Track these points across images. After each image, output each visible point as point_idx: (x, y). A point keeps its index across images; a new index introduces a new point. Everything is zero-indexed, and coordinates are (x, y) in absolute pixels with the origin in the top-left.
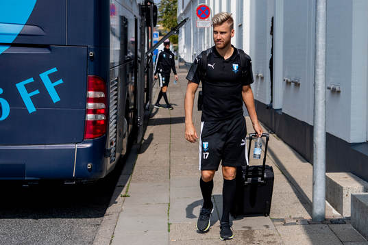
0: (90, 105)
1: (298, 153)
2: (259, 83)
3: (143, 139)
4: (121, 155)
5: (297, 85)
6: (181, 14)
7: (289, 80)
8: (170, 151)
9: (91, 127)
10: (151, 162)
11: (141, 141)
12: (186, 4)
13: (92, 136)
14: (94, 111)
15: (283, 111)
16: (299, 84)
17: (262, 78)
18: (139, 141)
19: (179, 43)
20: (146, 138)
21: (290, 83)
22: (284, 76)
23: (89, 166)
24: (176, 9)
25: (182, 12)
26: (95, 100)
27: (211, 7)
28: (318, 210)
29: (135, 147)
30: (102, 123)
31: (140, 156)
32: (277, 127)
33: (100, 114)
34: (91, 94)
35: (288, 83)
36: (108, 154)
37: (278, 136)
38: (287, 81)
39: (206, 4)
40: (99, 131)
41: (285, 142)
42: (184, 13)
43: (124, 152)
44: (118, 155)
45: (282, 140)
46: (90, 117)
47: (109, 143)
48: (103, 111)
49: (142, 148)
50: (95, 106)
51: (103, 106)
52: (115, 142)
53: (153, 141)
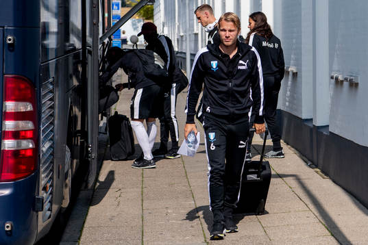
0: (9, 125)
1: (358, 200)
2: (290, 83)
3: (97, 180)
4: (61, 209)
5: (354, 85)
7: (340, 78)
8: (142, 200)
9: (11, 161)
10: (111, 219)
11: (95, 184)
13: (13, 176)
14: (16, 135)
15: (331, 129)
16: (357, 85)
17: (295, 75)
18: (90, 185)
19: (155, 18)
20: (102, 178)
21: (342, 82)
22: (331, 70)
23: (8, 226)
26: (17, 116)
29: (83, 194)
30: (29, 154)
31: (93, 210)
32: (321, 157)
33: (25, 138)
34: (10, 106)
35: (338, 83)
36: (39, 205)
37: (323, 172)
38: (337, 79)
40: (23, 167)
41: (334, 182)
43: (66, 203)
44: (55, 207)
45: (330, 178)
46: (9, 144)
47: (41, 188)
48: (29, 134)
49: (95, 197)
50: (17, 126)
51: (29, 125)
52: (51, 186)
53: (114, 184)
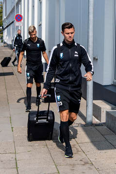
6: (5, 19)
12: (8, 14)
24: (2, 16)
25: (5, 18)
27: (22, 15)
28: (89, 119)
39: (20, 14)
42: (7, 18)
